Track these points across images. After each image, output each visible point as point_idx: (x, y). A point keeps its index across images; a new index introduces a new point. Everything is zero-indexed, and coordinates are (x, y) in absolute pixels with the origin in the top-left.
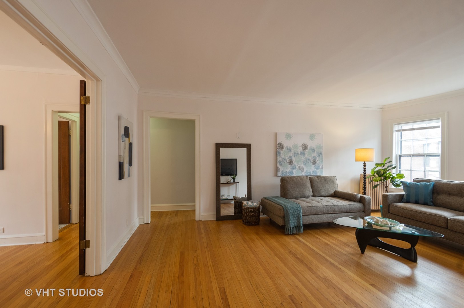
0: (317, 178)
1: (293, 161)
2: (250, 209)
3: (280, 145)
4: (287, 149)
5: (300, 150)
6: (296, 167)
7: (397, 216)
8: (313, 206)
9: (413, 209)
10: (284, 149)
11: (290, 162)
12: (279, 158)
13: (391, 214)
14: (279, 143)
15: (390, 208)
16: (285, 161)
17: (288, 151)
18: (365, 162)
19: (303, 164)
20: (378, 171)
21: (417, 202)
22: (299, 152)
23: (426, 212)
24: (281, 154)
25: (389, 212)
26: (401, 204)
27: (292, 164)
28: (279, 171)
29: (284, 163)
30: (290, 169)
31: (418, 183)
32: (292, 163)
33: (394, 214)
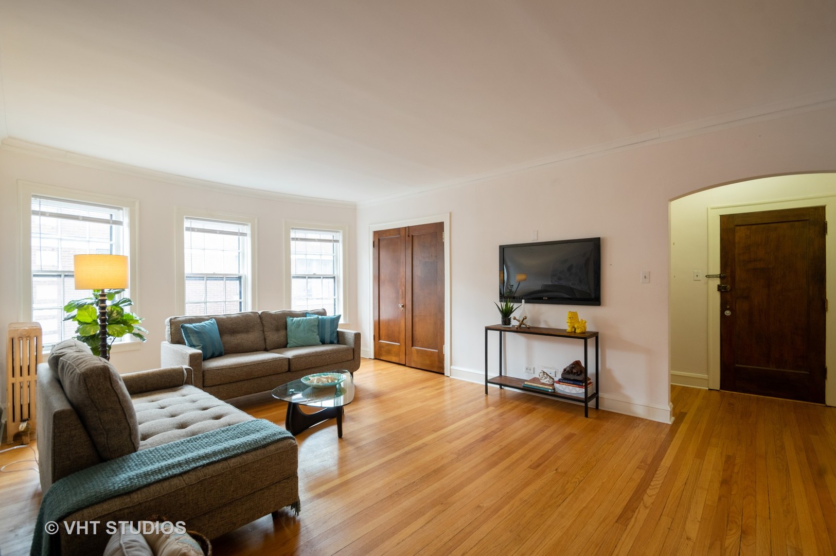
21: (213, 356)
33: (214, 386)
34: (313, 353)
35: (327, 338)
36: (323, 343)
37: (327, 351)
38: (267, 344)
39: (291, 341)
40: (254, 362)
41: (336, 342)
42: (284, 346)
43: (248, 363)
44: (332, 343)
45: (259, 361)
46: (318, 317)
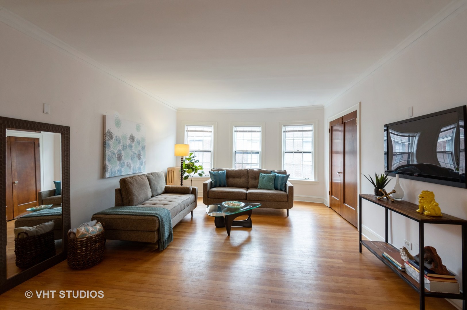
0: (152, 175)
1: (122, 155)
2: (93, 239)
3: (109, 134)
4: (117, 139)
5: (128, 142)
6: (124, 163)
7: (214, 199)
8: (175, 206)
9: (225, 191)
10: (113, 140)
11: (119, 158)
12: (108, 152)
13: (210, 198)
14: (108, 131)
15: (209, 194)
16: (114, 156)
17: (117, 142)
18: (182, 157)
19: (130, 159)
20: (188, 164)
21: (220, 186)
22: (127, 145)
23: (234, 192)
24: (109, 146)
25: (208, 198)
26: (214, 189)
27: (121, 160)
28: (108, 171)
29: (113, 158)
30: (118, 166)
31: (219, 172)
32: (121, 158)
33: (212, 198)
34: (260, 193)
35: (279, 187)
36: (276, 189)
37: (269, 193)
38: (249, 185)
39: (259, 185)
40: (229, 191)
41: (283, 189)
42: (256, 187)
43: (226, 191)
44: (281, 190)
45: (231, 192)
46: (275, 175)
